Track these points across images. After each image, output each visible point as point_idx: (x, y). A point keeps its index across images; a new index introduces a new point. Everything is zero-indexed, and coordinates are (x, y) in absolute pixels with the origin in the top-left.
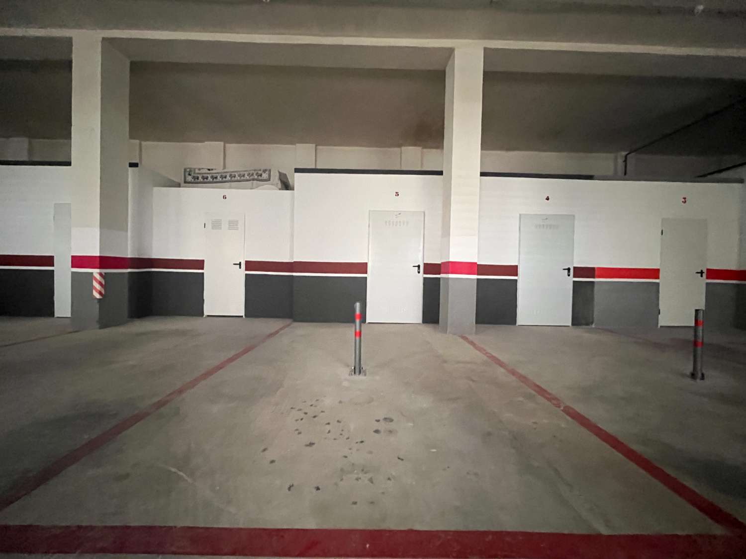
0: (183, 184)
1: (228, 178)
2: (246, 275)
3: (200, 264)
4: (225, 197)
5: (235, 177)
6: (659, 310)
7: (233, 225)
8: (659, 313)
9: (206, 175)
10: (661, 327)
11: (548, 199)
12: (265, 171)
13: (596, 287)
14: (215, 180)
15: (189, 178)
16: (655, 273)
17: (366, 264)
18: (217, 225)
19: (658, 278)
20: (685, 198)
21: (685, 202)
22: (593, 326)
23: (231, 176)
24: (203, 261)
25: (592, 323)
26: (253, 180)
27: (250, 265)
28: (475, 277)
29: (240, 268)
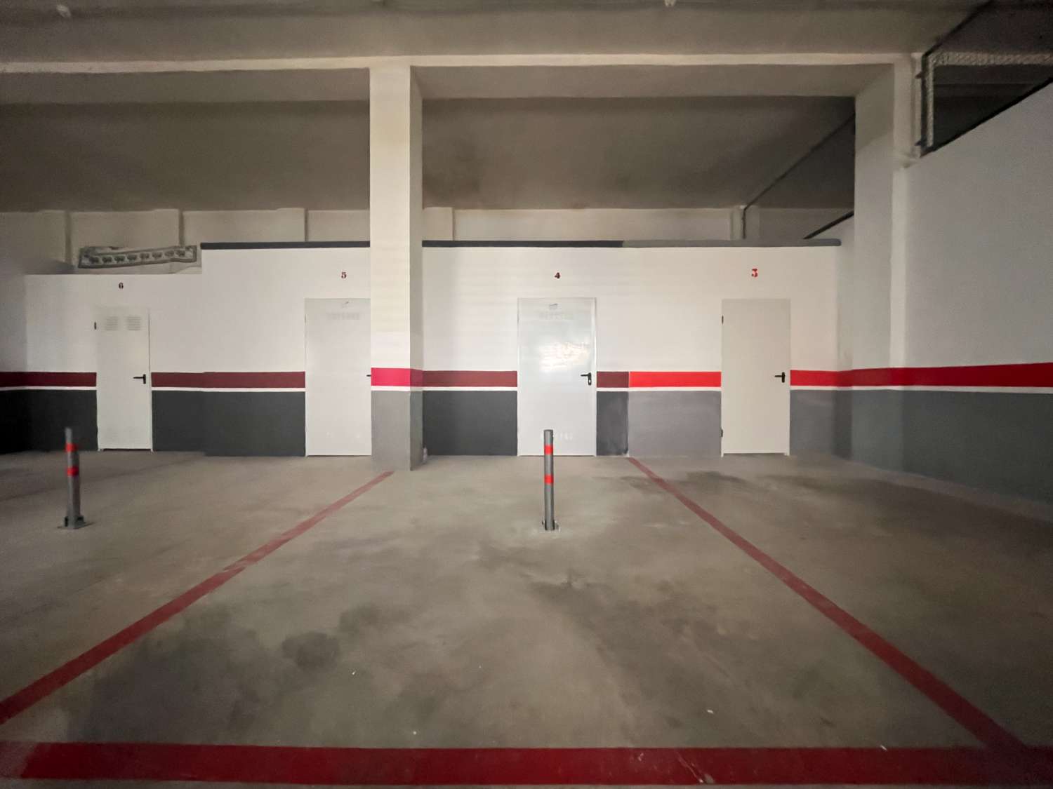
0: (76, 269)
1: (139, 260)
2: (154, 392)
3: (90, 379)
4: (121, 286)
5: (148, 257)
6: (722, 431)
7: (134, 324)
8: (722, 436)
9: (109, 256)
10: (725, 454)
11: (558, 276)
12: (188, 248)
13: (630, 402)
14: (120, 262)
15: (86, 262)
16: (713, 379)
17: (303, 374)
18: (112, 324)
19: (718, 384)
20: (755, 270)
21: (756, 275)
22: (628, 455)
23: (142, 257)
24: (94, 375)
25: (626, 452)
26: (173, 260)
27: (158, 379)
28: (407, 389)
29: (145, 382)
